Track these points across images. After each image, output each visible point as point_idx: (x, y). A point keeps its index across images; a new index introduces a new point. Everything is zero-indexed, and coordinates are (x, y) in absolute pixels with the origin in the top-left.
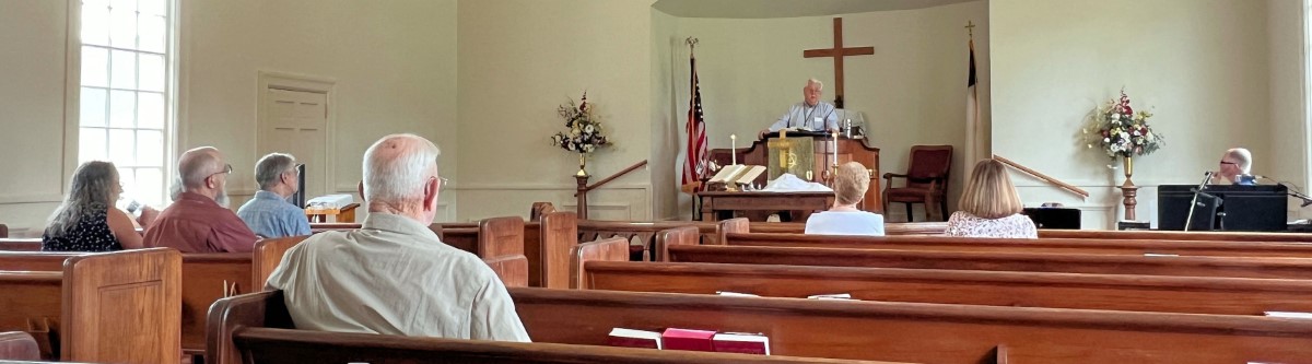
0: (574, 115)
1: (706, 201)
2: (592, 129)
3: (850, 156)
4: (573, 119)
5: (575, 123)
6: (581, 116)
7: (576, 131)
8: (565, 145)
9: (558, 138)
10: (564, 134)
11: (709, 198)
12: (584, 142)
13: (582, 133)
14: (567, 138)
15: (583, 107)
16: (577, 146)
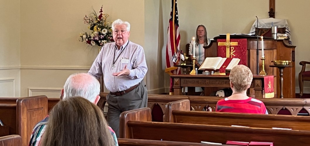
0: (95, 22)
1: (176, 80)
2: (106, 31)
3: (275, 51)
4: (95, 25)
5: (95, 27)
6: (99, 22)
7: (96, 32)
8: (89, 42)
9: (84, 36)
10: (88, 34)
11: (179, 79)
12: (101, 40)
13: (100, 34)
14: (90, 37)
15: (100, 16)
16: (97, 42)
